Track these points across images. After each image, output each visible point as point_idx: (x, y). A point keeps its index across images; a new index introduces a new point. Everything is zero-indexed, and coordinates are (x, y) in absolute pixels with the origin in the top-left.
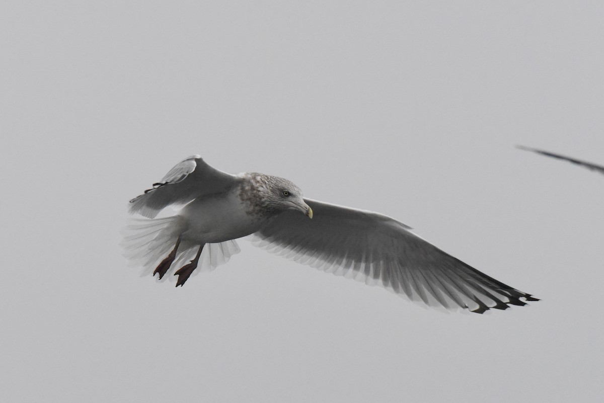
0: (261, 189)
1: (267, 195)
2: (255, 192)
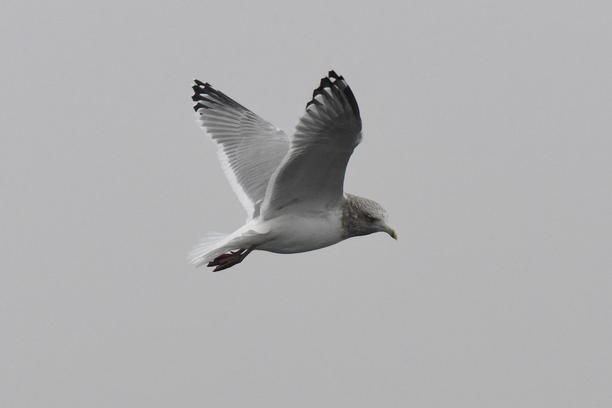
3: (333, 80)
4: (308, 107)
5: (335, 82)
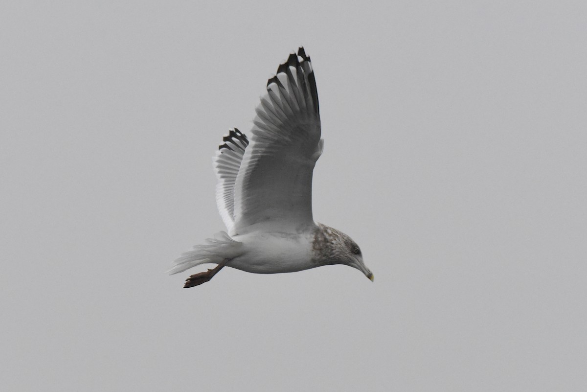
0: (334, 242)
1: (339, 246)
2: (328, 244)
3: (300, 59)
4: (270, 85)
5: (302, 63)
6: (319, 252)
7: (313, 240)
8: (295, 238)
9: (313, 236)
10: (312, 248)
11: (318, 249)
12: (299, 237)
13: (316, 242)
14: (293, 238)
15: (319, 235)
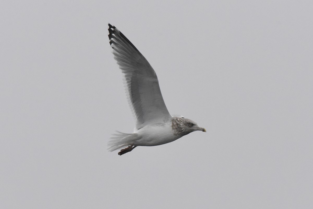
2: (179, 126)
6: (176, 130)
7: (171, 125)
8: (163, 125)
9: (171, 123)
10: (172, 129)
11: (175, 129)
12: (165, 124)
13: (173, 125)
14: (162, 125)
15: (174, 122)
